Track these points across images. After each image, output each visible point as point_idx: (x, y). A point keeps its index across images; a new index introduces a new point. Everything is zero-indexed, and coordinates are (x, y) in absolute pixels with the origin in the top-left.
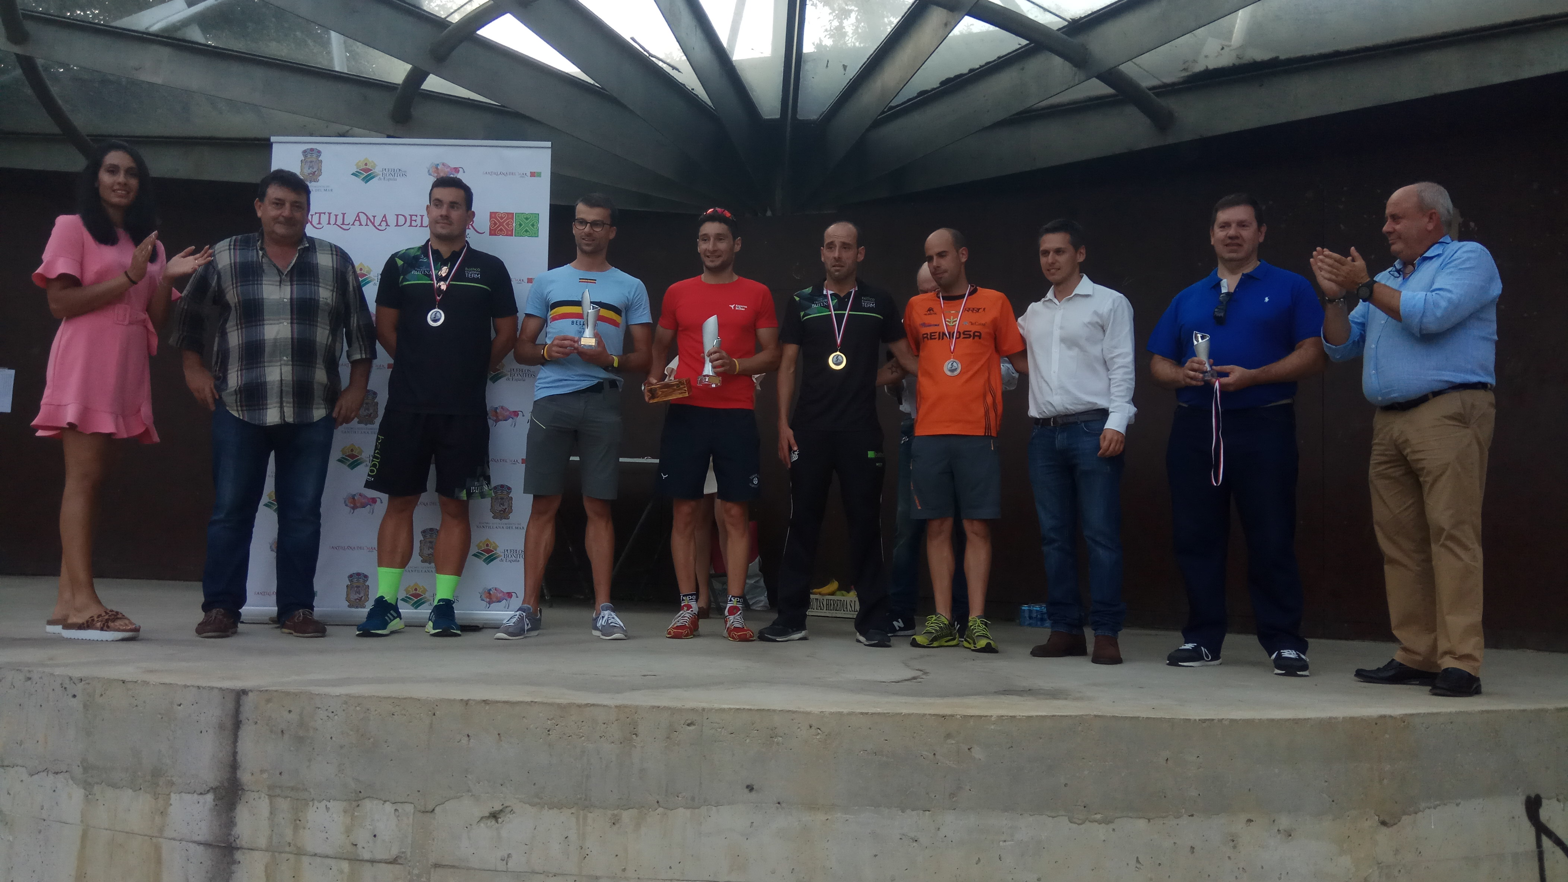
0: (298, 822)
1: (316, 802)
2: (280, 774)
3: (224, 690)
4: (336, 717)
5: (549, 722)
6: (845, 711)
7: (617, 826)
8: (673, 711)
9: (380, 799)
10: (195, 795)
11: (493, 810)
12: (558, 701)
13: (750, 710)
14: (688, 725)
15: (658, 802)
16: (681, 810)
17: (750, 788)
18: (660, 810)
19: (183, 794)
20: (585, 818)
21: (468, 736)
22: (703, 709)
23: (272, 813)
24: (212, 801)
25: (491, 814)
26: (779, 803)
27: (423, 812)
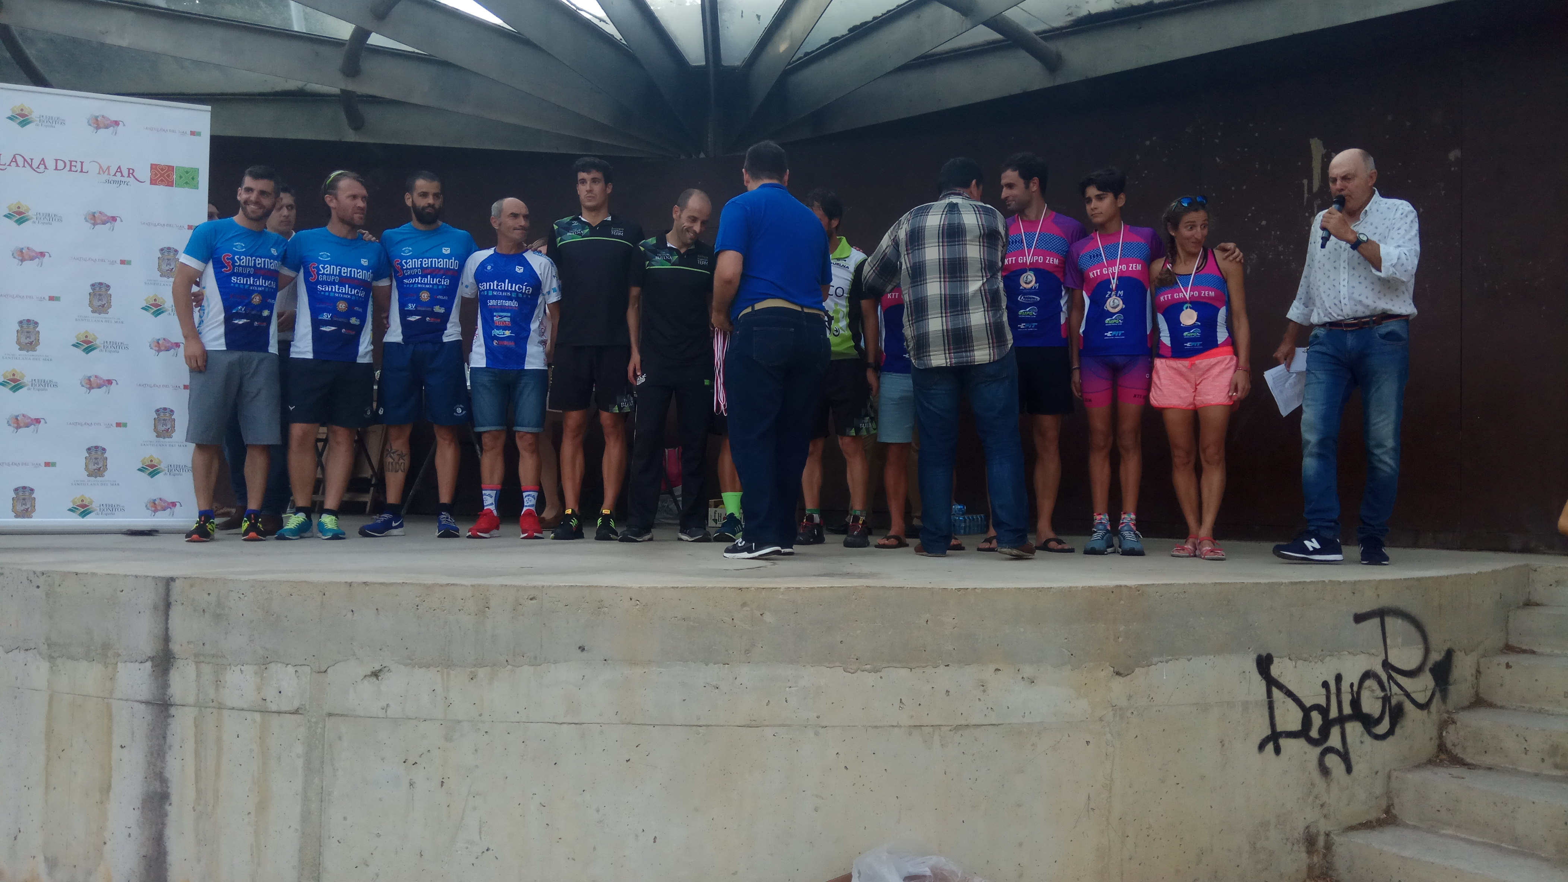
0: (219, 682)
1: (233, 667)
2: (204, 644)
3: (156, 578)
4: (246, 598)
5: (418, 599)
6: (659, 586)
7: (475, 680)
8: (518, 588)
9: (284, 663)
10: (137, 663)
11: (374, 669)
12: (424, 582)
13: (582, 586)
14: (531, 599)
15: (507, 661)
16: (526, 667)
17: (582, 649)
18: (509, 667)
19: (128, 663)
20: (448, 674)
21: (352, 611)
22: (543, 587)
23: (199, 675)
24: (150, 667)
25: (372, 673)
26: (605, 660)
27: (318, 672)
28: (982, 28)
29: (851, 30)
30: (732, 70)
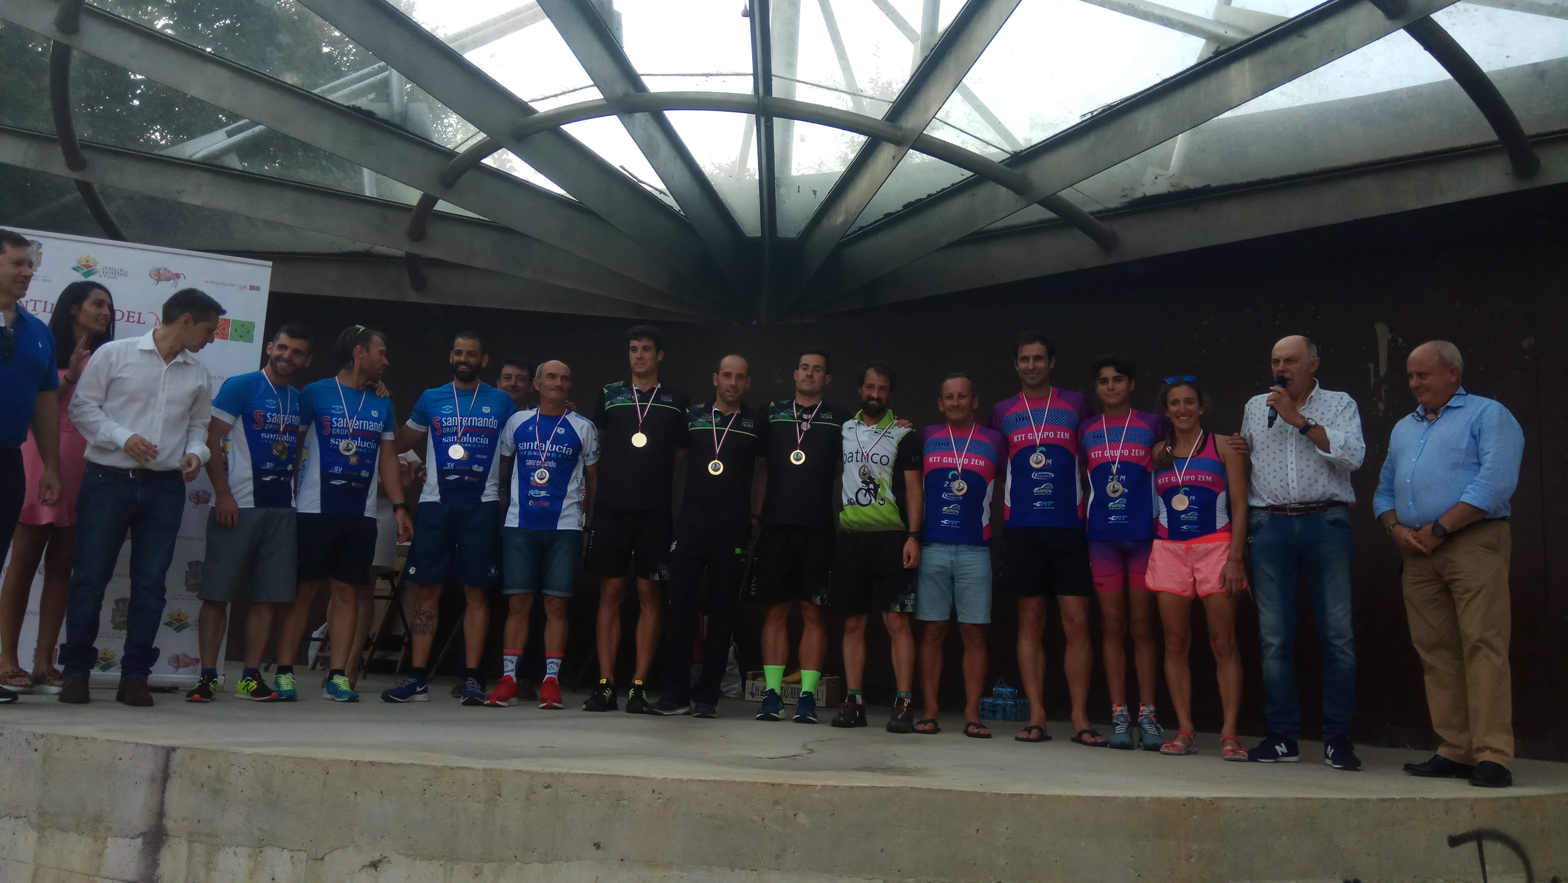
0: (210, 864)
1: (226, 848)
2: (199, 822)
3: (157, 747)
4: (247, 773)
5: (425, 782)
6: (685, 778)
7: (480, 876)
8: (532, 774)
9: (279, 847)
10: (128, 839)
11: (372, 859)
12: (434, 764)
13: (601, 775)
14: (546, 787)
15: (515, 857)
16: (536, 864)
17: (597, 846)
18: (518, 864)
19: (118, 839)
20: (452, 869)
21: (356, 793)
22: (559, 774)
23: (191, 856)
24: (141, 844)
25: (371, 863)
26: (622, 860)
27: (315, 859)
28: (1036, 206)
29: (905, 207)
30: (788, 242)
